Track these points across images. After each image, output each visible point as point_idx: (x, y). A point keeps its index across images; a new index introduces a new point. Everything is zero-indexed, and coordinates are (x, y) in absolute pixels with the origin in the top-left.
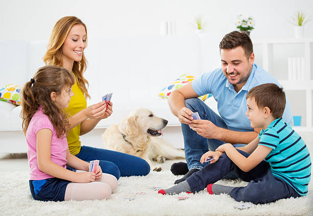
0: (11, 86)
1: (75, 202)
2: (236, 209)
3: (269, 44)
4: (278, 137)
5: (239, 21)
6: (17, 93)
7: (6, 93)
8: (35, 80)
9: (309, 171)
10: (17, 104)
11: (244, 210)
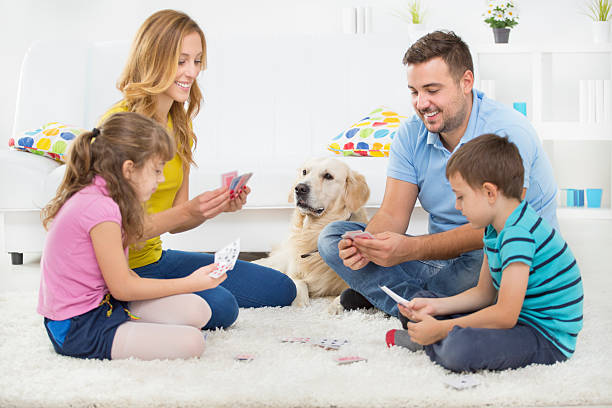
0: (52, 127)
1: (137, 363)
2: (449, 390)
3: (544, 54)
4: (533, 241)
5: (488, 9)
6: (61, 139)
7: (43, 140)
8: (101, 130)
9: (581, 308)
10: (61, 159)
11: (465, 391)
